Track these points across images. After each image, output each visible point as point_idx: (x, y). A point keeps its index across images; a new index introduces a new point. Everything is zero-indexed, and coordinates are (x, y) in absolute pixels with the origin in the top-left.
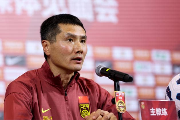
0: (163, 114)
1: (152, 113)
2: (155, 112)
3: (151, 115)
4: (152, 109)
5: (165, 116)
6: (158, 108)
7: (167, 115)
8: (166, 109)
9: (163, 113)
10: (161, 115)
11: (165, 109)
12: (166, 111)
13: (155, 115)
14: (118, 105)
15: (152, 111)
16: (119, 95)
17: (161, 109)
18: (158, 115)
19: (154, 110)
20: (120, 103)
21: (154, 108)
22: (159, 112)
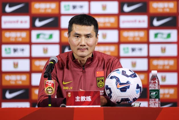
0: (87, 101)
1: (77, 100)
2: (79, 99)
3: (76, 101)
4: (78, 97)
5: (89, 101)
6: (83, 96)
7: (91, 100)
8: (91, 97)
9: (87, 99)
10: (85, 101)
11: (89, 97)
12: (91, 98)
13: (80, 101)
14: (47, 89)
15: (77, 98)
16: (49, 82)
17: (86, 97)
18: (82, 101)
19: (80, 97)
20: (49, 88)
21: (79, 96)
22: (83, 99)
